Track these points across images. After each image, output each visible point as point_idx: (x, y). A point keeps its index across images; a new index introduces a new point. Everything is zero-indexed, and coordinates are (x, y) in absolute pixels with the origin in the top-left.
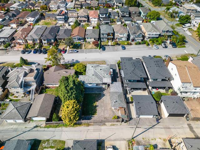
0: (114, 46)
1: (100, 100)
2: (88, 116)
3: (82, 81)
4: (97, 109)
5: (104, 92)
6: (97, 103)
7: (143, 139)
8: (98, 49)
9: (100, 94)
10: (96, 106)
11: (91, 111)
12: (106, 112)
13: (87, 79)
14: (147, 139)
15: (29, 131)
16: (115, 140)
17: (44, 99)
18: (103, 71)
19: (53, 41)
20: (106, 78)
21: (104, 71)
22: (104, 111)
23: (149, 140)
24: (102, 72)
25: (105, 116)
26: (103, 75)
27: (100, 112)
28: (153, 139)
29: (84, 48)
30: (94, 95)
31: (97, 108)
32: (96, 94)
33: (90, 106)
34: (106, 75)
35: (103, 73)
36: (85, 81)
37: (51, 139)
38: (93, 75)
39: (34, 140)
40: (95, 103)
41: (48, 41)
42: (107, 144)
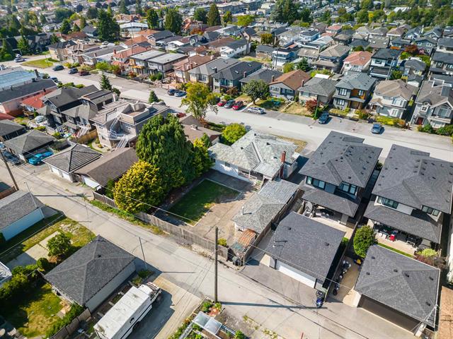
0: (357, 120)
1: (226, 202)
3: (213, 153)
4: (203, 215)
5: (247, 192)
6: (213, 206)
7: (245, 317)
8: (312, 118)
11: (188, 214)
13: (224, 152)
14: (254, 324)
15: (65, 197)
16: (181, 284)
17: (120, 155)
18: (270, 148)
19: (231, 85)
20: (270, 164)
21: (273, 149)
23: (256, 328)
24: (268, 149)
26: (265, 156)
27: (206, 223)
28: (271, 333)
29: (283, 110)
30: (221, 191)
31: (205, 214)
32: (227, 189)
34: (272, 158)
35: (269, 152)
36: (219, 154)
37: (82, 223)
38: (242, 148)
39: (58, 211)
40: (210, 203)
41: (222, 83)
42: (158, 281)
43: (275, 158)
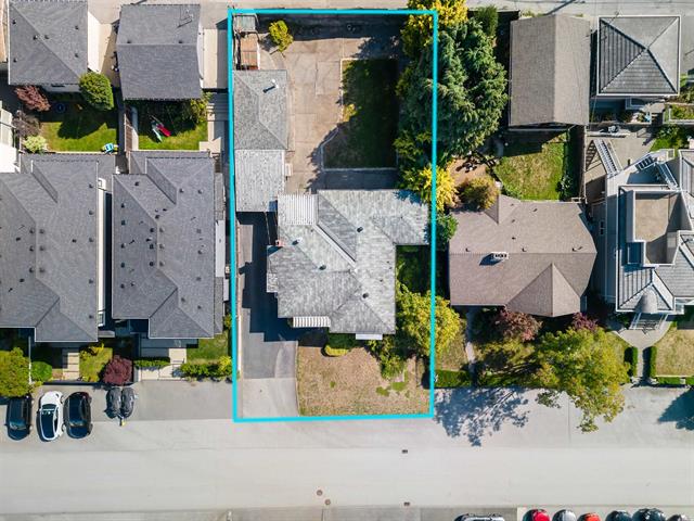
1: (330, 133)
2: (374, 56)
3: (408, 199)
4: (344, 88)
5: (314, 176)
6: (343, 114)
9: (329, 164)
10: (346, 100)
11: (364, 76)
12: (310, 77)
13: (388, 208)
18: (315, 261)
20: (301, 227)
21: (310, 263)
22: (316, 78)
24: (319, 257)
25: (313, 56)
26: (314, 240)
27: (331, 76)
30: (354, 153)
31: (342, 92)
32: (346, 163)
33: (368, 101)
34: (300, 239)
35: (314, 252)
36: (395, 201)
40: (351, 118)
43: (295, 243)
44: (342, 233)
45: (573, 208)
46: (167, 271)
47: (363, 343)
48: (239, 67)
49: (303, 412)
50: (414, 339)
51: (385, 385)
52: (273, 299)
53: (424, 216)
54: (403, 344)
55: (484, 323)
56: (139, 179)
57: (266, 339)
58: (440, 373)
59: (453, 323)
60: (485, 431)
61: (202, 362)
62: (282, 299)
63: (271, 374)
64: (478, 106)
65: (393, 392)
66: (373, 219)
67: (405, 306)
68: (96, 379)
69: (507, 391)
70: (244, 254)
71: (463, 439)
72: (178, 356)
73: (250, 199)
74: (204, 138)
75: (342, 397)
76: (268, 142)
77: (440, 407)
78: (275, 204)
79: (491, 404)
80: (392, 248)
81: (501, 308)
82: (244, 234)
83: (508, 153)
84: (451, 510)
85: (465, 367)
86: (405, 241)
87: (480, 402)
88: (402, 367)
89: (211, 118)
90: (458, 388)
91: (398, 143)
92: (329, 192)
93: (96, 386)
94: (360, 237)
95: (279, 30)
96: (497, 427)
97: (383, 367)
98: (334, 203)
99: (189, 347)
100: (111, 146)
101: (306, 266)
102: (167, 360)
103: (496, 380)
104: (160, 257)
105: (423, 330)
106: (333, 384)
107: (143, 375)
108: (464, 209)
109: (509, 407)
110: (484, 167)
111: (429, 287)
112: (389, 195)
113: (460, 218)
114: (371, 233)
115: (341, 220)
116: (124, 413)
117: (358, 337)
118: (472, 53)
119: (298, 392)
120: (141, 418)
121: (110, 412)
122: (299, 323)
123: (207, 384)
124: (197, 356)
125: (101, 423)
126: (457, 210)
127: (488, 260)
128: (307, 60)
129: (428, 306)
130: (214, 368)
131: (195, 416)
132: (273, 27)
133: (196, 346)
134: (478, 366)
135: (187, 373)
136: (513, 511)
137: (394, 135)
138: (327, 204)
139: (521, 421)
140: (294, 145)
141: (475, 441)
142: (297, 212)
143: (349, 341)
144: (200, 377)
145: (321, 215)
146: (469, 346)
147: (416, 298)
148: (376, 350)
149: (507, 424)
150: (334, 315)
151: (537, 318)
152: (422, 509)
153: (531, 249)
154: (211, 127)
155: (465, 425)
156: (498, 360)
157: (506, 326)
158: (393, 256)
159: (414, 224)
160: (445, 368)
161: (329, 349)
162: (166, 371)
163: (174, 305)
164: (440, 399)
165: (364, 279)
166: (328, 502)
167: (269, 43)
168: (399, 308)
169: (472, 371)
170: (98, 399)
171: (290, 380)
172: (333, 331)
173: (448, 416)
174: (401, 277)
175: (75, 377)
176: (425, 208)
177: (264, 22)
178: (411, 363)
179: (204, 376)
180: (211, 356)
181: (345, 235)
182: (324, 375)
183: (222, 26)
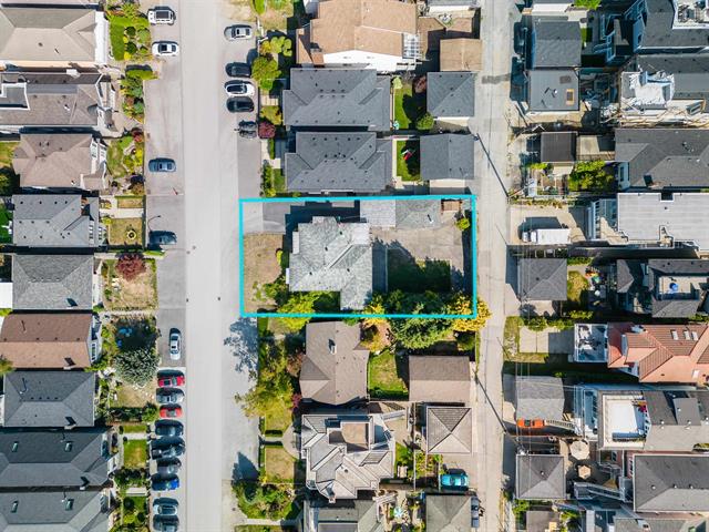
0: (145, 196)
1: (409, 254)
2: (453, 278)
4: (435, 261)
6: (420, 260)
7: (508, 175)
8: (158, 258)
10: (428, 262)
12: (440, 241)
14: (509, 168)
16: (508, 226)
18: (330, 245)
20: (351, 236)
21: (330, 242)
22: (441, 245)
23: (511, 165)
24: (333, 247)
25: (453, 243)
26: (343, 244)
28: (509, 157)
29: (147, 313)
30: (396, 267)
31: (433, 260)
32: (390, 263)
34: (343, 236)
35: (336, 244)
36: (366, 290)
37: (502, 344)
39: (502, 376)
40: (418, 266)
42: (515, 242)
43: (341, 233)
44: (347, 260)
45: (363, 394)
46: (322, 164)
47: (284, 273)
48: (443, 201)
49: (244, 237)
50: (286, 303)
51: (259, 286)
52: (309, 220)
53: (357, 308)
54: (284, 297)
55: (296, 344)
56: (374, 148)
57: (286, 215)
58: (266, 319)
59: (296, 326)
60: (233, 348)
61: (273, 178)
62: (309, 225)
63: (265, 218)
64: (408, 330)
65: (255, 291)
66: (355, 278)
67: (306, 297)
68: (262, 116)
69: (256, 360)
70: (337, 202)
71: (229, 334)
72: (276, 164)
73: (368, 207)
74: (403, 179)
75: (252, 261)
76: (400, 218)
77: (247, 320)
78: (364, 221)
79: (249, 350)
80: (339, 289)
81: (305, 353)
82: (348, 202)
83: (397, 358)
84: (184, 327)
85: (271, 334)
86: (343, 296)
87: (250, 344)
88: (270, 296)
89: (415, 183)
90: (258, 329)
91: (399, 291)
92: (371, 253)
93: (258, 115)
94: (344, 270)
95: (465, 224)
96: (236, 354)
97: (270, 285)
98: (364, 256)
99: (282, 170)
100: (397, 126)
101: (328, 240)
102: (274, 158)
103: (263, 352)
104: (330, 161)
105: (292, 307)
106: (259, 255)
107: (265, 143)
108: (362, 330)
109: (247, 361)
110: (389, 344)
111: (317, 312)
112: (369, 287)
113: (356, 328)
114: (347, 277)
115: (354, 259)
116: (242, 132)
117: (287, 270)
118: (435, 327)
119: (255, 235)
120: (239, 141)
121: (243, 124)
122: (295, 235)
123: (260, 181)
124: (276, 175)
125: (236, 118)
126: (361, 326)
127: (332, 343)
128: (450, 239)
129: (305, 311)
130: (269, 186)
131: (240, 173)
132: (466, 220)
133: (282, 174)
134: (272, 342)
135: (266, 169)
136: (184, 364)
137: (404, 290)
138: (364, 251)
139: (239, 369)
140: (400, 232)
141: (227, 341)
142: (359, 234)
143: (285, 264)
144: (263, 177)
145: (358, 248)
146: (284, 336)
147: (310, 304)
148: (280, 281)
149: (237, 360)
150: (300, 256)
151: (299, 374)
152: (184, 310)
153: (338, 368)
154: (410, 183)
155: (236, 335)
156: (275, 354)
157: (295, 355)
158: (334, 290)
159: (352, 301)
160: (270, 322)
161: (280, 253)
162: (266, 156)
163: (304, 168)
164: (252, 320)
165: (320, 272)
166: (188, 253)
167: (459, 217)
168: (305, 293)
169: (268, 338)
170: (251, 116)
171: (262, 230)
172: (291, 255)
173: (241, 325)
174: (324, 296)
175: (263, 103)
176: (361, 308)
177: (469, 214)
178: (273, 302)
179: (265, 180)
180: (276, 183)
181: (346, 262)
182: (265, 250)
183: (467, 191)
